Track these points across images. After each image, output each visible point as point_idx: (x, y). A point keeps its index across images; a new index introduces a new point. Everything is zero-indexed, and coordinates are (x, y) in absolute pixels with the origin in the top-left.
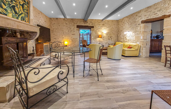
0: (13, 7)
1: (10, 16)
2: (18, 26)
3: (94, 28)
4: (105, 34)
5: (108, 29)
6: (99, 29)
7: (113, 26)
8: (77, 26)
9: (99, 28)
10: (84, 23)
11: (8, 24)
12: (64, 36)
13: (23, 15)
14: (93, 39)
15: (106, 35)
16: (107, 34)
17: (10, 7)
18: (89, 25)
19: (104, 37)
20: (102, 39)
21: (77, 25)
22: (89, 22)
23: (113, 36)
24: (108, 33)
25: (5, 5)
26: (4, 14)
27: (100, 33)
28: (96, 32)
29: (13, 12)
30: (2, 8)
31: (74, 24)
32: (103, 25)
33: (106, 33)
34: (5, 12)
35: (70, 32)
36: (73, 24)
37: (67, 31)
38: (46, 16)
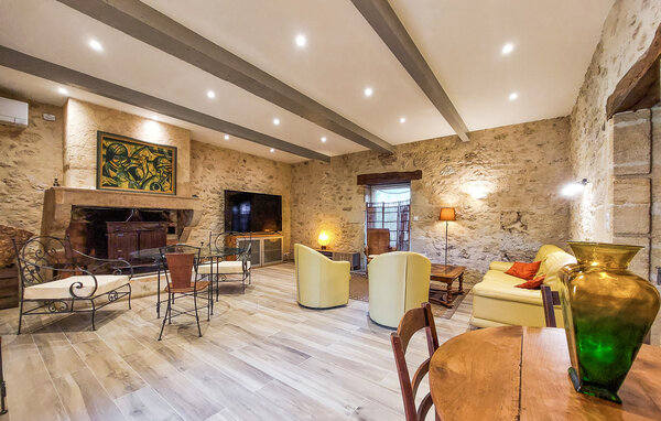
0: (133, 171)
1: (125, 186)
2: (132, 202)
3: (424, 179)
4: (481, 203)
5: (499, 173)
6: (448, 181)
7: (535, 157)
8: (359, 176)
9: (448, 177)
10: (384, 164)
11: (110, 202)
12: (321, 216)
13: (156, 180)
14: (420, 227)
15: (486, 208)
16: (492, 201)
17: (125, 173)
18: (402, 170)
19: (473, 218)
20: (461, 228)
21: (360, 173)
22: (400, 158)
23: (534, 209)
24: (499, 194)
25: (115, 171)
26: (113, 185)
27: (449, 200)
28: (431, 196)
29: (132, 178)
30: (109, 176)
31: (351, 171)
32: (469, 157)
33: (484, 195)
34: (114, 182)
35: (338, 200)
36: (346, 172)
37: (329, 199)
38: (275, 163)
